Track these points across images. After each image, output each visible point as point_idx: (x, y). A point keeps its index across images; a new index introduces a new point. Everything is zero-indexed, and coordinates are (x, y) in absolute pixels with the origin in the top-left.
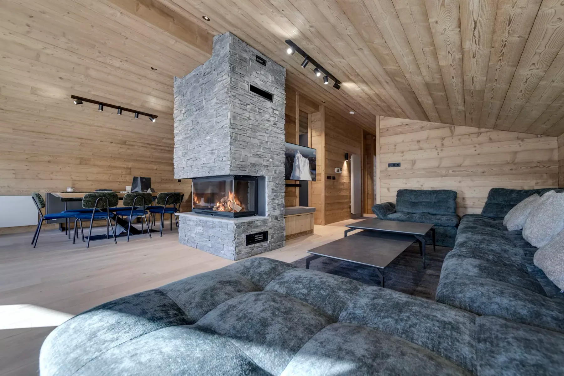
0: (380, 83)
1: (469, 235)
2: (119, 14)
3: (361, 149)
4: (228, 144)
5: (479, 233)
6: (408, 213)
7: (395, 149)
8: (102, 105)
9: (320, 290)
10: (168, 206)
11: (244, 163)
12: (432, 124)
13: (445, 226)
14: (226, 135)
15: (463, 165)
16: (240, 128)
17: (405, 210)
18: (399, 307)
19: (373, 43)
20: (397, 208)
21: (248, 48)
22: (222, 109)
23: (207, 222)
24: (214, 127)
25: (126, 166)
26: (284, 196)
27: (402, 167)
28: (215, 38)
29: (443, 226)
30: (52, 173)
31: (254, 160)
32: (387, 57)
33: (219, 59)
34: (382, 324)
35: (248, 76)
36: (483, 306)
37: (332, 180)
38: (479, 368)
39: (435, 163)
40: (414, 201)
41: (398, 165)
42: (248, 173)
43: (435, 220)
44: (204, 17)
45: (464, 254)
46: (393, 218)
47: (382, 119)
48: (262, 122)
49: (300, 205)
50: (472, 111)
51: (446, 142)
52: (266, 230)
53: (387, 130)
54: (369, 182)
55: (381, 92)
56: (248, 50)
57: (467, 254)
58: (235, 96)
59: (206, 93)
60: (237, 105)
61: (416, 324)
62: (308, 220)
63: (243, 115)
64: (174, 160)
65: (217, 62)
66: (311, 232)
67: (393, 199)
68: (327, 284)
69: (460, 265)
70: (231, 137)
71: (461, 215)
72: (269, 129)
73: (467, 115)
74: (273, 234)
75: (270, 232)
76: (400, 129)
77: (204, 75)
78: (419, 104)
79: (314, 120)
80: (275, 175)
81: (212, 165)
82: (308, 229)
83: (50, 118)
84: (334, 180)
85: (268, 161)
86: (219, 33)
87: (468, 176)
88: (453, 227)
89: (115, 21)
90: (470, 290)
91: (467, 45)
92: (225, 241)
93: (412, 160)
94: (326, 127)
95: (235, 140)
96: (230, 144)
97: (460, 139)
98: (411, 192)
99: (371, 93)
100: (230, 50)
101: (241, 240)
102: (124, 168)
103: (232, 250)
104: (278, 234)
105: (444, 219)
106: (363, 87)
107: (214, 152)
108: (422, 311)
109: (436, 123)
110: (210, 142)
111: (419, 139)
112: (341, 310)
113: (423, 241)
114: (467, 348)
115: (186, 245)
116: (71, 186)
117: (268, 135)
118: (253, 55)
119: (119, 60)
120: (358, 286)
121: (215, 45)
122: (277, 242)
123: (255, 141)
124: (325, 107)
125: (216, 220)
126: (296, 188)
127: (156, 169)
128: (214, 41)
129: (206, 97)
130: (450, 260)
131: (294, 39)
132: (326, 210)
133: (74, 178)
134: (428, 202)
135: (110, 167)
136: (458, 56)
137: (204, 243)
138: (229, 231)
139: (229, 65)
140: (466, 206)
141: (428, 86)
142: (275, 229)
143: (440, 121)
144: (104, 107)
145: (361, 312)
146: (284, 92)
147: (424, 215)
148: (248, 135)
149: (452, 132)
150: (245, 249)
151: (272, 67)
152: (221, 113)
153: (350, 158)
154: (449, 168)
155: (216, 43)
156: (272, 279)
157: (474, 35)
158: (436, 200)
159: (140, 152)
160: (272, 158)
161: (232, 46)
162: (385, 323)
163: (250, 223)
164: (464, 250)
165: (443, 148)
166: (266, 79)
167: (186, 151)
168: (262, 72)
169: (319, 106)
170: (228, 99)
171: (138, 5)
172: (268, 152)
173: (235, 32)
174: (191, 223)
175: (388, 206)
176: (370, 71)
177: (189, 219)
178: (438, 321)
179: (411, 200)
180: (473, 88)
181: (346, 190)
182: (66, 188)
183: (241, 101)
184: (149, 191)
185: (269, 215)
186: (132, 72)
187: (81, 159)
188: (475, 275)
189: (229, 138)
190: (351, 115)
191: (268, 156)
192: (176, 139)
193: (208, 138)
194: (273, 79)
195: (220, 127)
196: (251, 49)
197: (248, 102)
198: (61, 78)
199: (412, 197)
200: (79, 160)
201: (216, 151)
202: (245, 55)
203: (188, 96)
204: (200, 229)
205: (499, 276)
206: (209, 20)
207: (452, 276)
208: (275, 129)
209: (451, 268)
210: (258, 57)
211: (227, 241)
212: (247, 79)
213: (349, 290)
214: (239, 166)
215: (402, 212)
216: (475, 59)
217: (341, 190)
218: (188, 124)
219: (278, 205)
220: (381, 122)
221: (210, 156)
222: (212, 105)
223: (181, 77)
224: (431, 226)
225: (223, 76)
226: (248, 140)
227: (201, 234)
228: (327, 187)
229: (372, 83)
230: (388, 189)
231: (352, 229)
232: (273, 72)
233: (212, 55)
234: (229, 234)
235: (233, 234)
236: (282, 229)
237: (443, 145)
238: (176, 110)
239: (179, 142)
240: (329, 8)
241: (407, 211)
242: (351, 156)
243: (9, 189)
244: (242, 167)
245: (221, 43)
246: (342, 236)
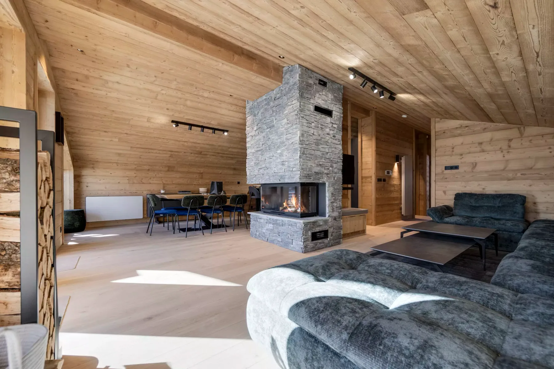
0: (438, 94)
1: (533, 241)
2: (221, 64)
3: (413, 149)
4: (298, 157)
5: (545, 239)
6: (468, 217)
7: (453, 151)
8: (191, 125)
9: (400, 271)
10: (238, 206)
11: (310, 172)
12: (496, 125)
13: (510, 232)
14: (296, 150)
15: (534, 168)
16: (307, 143)
17: (463, 213)
18: (460, 284)
19: (433, 68)
20: (456, 211)
21: (313, 75)
22: (292, 128)
23: (277, 220)
24: (284, 143)
25: (199, 172)
26: (341, 200)
27: (461, 170)
28: (285, 69)
29: (507, 231)
30: (150, 178)
31: (317, 169)
32: (447, 77)
33: (288, 86)
34: (448, 291)
35: (313, 99)
36: (527, 289)
37: (382, 182)
38: (513, 316)
39: (501, 166)
40: (474, 205)
41: (456, 167)
42: (313, 180)
43: (497, 225)
44: (280, 57)
45: (521, 256)
46: (450, 222)
47: (439, 122)
48: (323, 136)
49: (352, 207)
50: (544, 113)
51: (513, 144)
52: (327, 229)
53: (444, 132)
54: (422, 183)
55: (440, 100)
56: (312, 76)
57: (524, 256)
58: (303, 117)
59: (276, 114)
60: (305, 124)
61: (472, 292)
62: (361, 221)
63: (309, 132)
64: (247, 169)
65: (287, 89)
66: (363, 232)
67: (450, 203)
68: (404, 268)
69: (515, 264)
70: (300, 151)
71: (531, 220)
72: (329, 141)
73: (539, 117)
74: (333, 232)
75: (330, 230)
76: (459, 132)
77: (275, 100)
78: (482, 109)
79: (365, 125)
80: (334, 181)
81: (283, 174)
82: (361, 229)
83: (154, 138)
84: (384, 182)
85: (328, 169)
86: (288, 65)
87: (541, 179)
88: (519, 232)
89: (217, 69)
90: (518, 279)
91: (531, 67)
92: (294, 237)
93: (473, 163)
94: (377, 131)
95: (303, 153)
96: (300, 158)
97: (531, 140)
98: (471, 195)
99: (427, 101)
100: (300, 79)
101: (308, 236)
102: (198, 173)
103: (300, 245)
104: (336, 232)
105: (509, 224)
106: (420, 97)
107: (284, 163)
108: (477, 286)
109: (501, 124)
110: (281, 155)
111: (480, 141)
112: (417, 283)
113: (483, 245)
114: (507, 306)
115: (258, 238)
116: (162, 188)
117: (329, 147)
118: (316, 79)
119: (208, 91)
120: (427, 271)
121: (285, 75)
122: (336, 240)
123: (319, 153)
124: (376, 112)
125: (286, 219)
126: (348, 191)
127: (221, 173)
128: (284, 72)
129: (276, 117)
130: (508, 260)
131: (356, 67)
132: (377, 212)
133: (164, 182)
134: (490, 206)
135: (188, 172)
136: (522, 74)
137: (274, 238)
138: (298, 228)
139: (298, 92)
140: (538, 211)
141: (491, 96)
142: (334, 229)
143: (507, 123)
144: (193, 127)
145: (432, 285)
146: (341, 107)
147: (485, 220)
148: (313, 148)
149: (521, 134)
150: (311, 244)
151: (331, 87)
152: (291, 131)
153: (401, 159)
154: (518, 170)
155: (286, 73)
156: (360, 263)
157: (537, 61)
158: (500, 205)
159: (210, 160)
160: (332, 166)
161: (301, 76)
162: (450, 291)
163: (314, 223)
164: (522, 253)
165: (510, 150)
166: (326, 99)
167: (257, 162)
168: (324, 93)
169: (369, 111)
170: (298, 120)
171: (233, 55)
172: (329, 161)
173: (303, 64)
174: (262, 221)
175: (445, 209)
176: (427, 86)
177: (260, 217)
178: (488, 292)
179: (470, 204)
180: (542, 97)
181: (397, 191)
182: (160, 190)
183: (307, 120)
184: (222, 193)
185: (329, 216)
186: (215, 100)
187: (169, 167)
188: (526, 271)
189: (299, 152)
190: (404, 118)
191: (329, 165)
192: (248, 151)
193: (279, 151)
194: (333, 97)
195: (291, 143)
196: (315, 74)
197: (313, 121)
198: (167, 109)
199: (472, 201)
200: (167, 168)
201: (287, 163)
202: (311, 81)
203: (260, 116)
204: (270, 226)
205: (549, 273)
206: (283, 58)
207: (505, 271)
208: (334, 141)
209: (506, 265)
210: (320, 80)
211: (296, 236)
212: (312, 101)
213: (420, 272)
214: (306, 175)
215: (460, 216)
216: (541, 76)
217: (391, 192)
218: (260, 140)
219: (336, 207)
220: (436, 124)
221: (280, 166)
222: (283, 124)
223: (254, 101)
224: (493, 230)
225: (292, 101)
226: (313, 152)
227: (272, 230)
228: (378, 190)
229: (429, 94)
230: (445, 192)
231: (408, 231)
232: (333, 91)
233: (282, 83)
234: (298, 231)
235: (302, 231)
236: (340, 228)
237: (509, 146)
238: (249, 127)
239: (251, 154)
240: (394, 49)
241: (466, 214)
242: (402, 158)
243: (125, 191)
244: (308, 176)
245: (291, 74)
246: (398, 237)
